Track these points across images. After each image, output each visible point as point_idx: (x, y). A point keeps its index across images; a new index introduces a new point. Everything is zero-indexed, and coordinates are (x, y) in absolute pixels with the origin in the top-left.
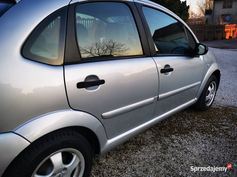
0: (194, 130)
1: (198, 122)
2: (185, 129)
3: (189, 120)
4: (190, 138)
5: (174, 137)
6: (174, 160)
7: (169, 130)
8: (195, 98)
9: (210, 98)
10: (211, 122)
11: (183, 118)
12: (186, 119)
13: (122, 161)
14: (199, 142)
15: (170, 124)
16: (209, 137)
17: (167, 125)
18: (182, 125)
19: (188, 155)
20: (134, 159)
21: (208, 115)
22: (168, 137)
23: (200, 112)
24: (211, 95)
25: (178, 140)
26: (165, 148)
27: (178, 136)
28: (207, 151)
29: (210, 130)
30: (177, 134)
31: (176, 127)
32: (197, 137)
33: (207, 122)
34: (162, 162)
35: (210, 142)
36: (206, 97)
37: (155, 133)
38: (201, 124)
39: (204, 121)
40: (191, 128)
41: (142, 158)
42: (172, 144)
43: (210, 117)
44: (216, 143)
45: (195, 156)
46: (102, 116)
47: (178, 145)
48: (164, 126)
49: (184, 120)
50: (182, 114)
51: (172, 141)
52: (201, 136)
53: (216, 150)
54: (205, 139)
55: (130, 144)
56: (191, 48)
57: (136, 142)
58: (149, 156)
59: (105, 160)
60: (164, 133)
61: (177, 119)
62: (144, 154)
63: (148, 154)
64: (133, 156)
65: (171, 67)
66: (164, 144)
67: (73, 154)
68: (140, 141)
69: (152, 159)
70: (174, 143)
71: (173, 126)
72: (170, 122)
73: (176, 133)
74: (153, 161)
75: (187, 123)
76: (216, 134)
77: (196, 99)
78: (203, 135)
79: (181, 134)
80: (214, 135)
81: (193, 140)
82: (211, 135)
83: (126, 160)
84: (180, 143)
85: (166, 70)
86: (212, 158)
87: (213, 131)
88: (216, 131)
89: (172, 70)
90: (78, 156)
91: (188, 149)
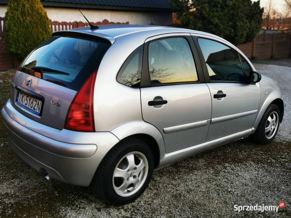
0: (249, 160)
1: (256, 154)
2: (240, 159)
3: (245, 152)
4: (243, 166)
5: (227, 165)
6: (225, 181)
7: (223, 159)
8: (252, 127)
9: (271, 130)
10: (269, 154)
11: (240, 150)
12: (242, 151)
13: (176, 180)
14: (251, 170)
15: (225, 155)
16: (264, 167)
17: (220, 155)
18: (237, 156)
19: (239, 178)
20: (186, 179)
21: (268, 148)
22: (220, 164)
23: (259, 145)
24: (273, 127)
25: (230, 167)
26: (217, 173)
27: (230, 164)
28: (259, 177)
29: (266, 161)
30: (231, 163)
31: (231, 157)
32: (251, 166)
33: (265, 154)
34: (213, 181)
35: (263, 170)
36: (266, 128)
37: (208, 161)
38: (258, 156)
39: (262, 154)
40: (247, 159)
41: (195, 179)
42: (224, 170)
43: (270, 150)
44: (270, 172)
45: (246, 179)
46: (163, 130)
47: (231, 171)
48: (217, 156)
49: (240, 151)
50: (239, 146)
51: (225, 168)
52: (255, 165)
53: (267, 177)
54: (258, 168)
55: (182, 169)
56: (246, 75)
57: (188, 167)
58: (201, 177)
59: (159, 178)
60: (217, 161)
61: (232, 150)
62: (196, 176)
63: (200, 176)
64: (185, 177)
65: (224, 93)
66: (217, 170)
67: (140, 159)
68: (192, 167)
69: (204, 179)
70: (226, 169)
71: (227, 156)
72: (224, 153)
73: (229, 162)
74: (205, 181)
75: (242, 154)
76: (272, 165)
77: (253, 129)
78: (257, 165)
79: (235, 163)
80: (270, 165)
81: (246, 168)
82: (266, 165)
83: (179, 179)
84: (233, 170)
85: (219, 95)
86: (263, 182)
87: (269, 162)
88: (272, 162)
89: (225, 95)
90: (144, 161)
91: (240, 174)
